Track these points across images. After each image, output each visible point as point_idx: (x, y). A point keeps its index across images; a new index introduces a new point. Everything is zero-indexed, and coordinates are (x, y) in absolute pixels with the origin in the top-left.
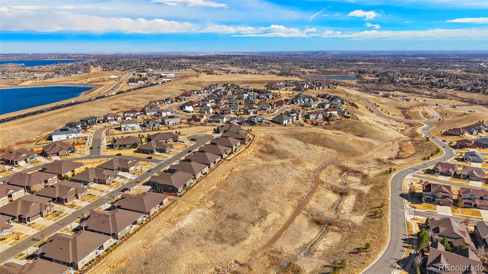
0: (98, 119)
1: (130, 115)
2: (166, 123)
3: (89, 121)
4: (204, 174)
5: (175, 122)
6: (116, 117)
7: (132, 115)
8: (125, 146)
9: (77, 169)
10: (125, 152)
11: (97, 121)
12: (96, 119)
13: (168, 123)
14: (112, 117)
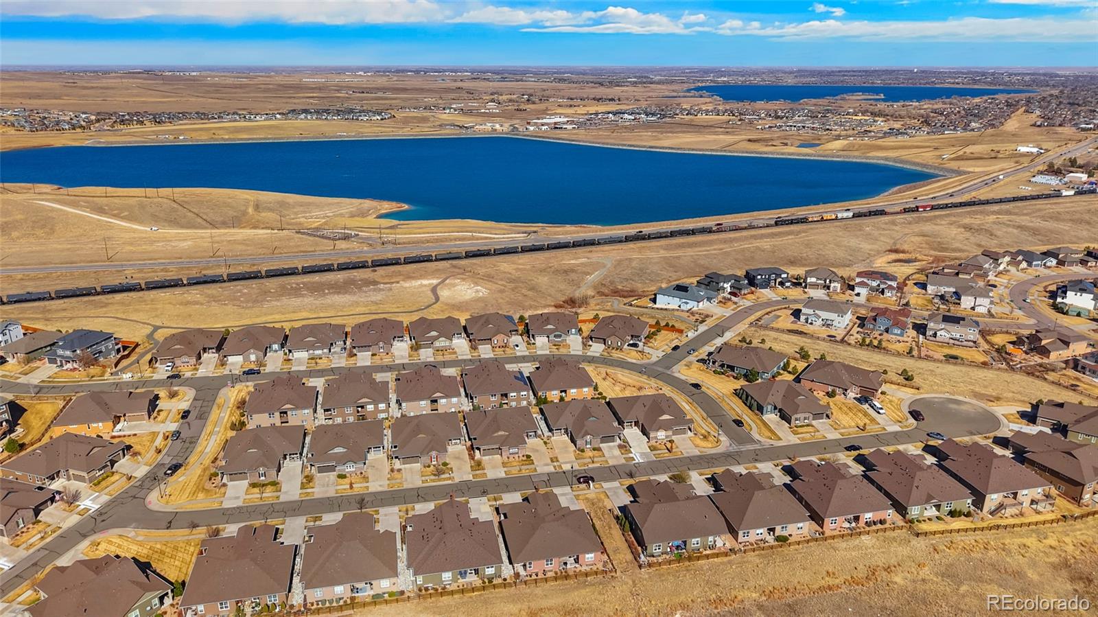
0: (783, 276)
1: (869, 282)
2: (929, 333)
3: (759, 277)
4: (778, 539)
5: (958, 336)
6: (828, 281)
7: (874, 284)
8: (732, 368)
9: (573, 390)
10: (717, 386)
11: (779, 280)
12: (779, 275)
13: (935, 335)
14: (821, 279)
